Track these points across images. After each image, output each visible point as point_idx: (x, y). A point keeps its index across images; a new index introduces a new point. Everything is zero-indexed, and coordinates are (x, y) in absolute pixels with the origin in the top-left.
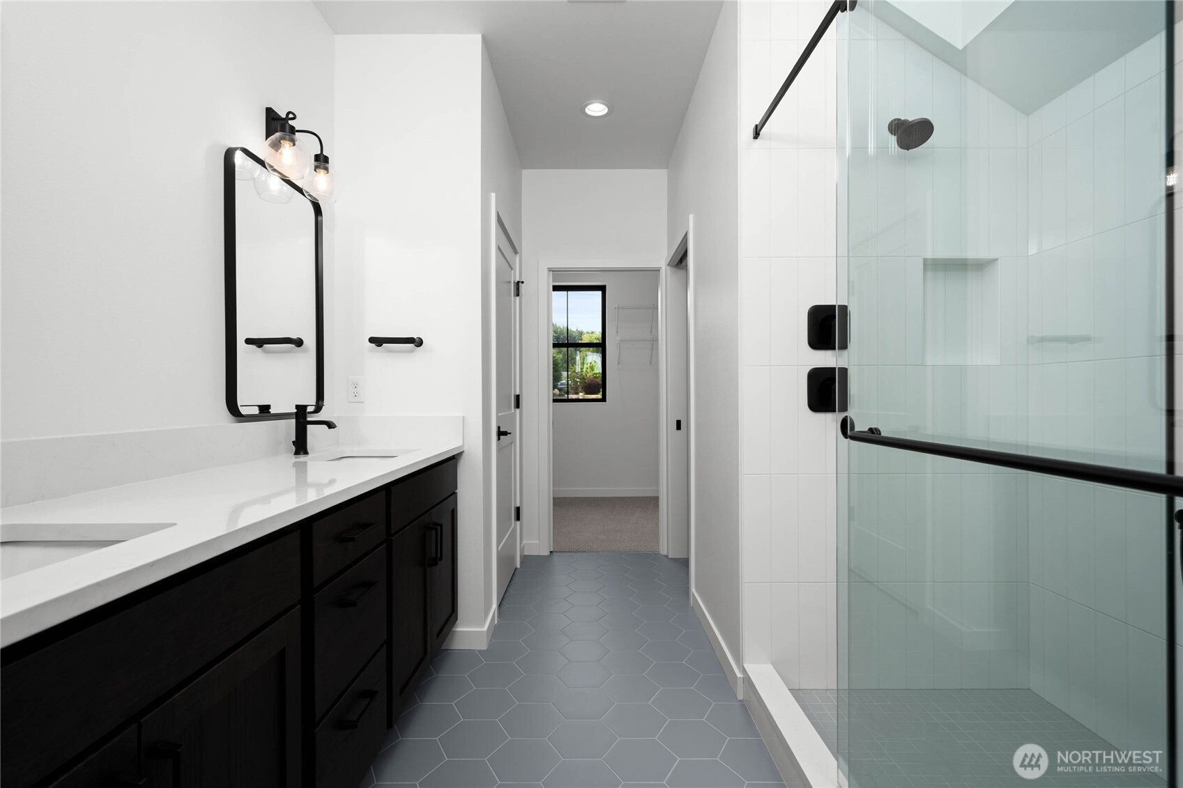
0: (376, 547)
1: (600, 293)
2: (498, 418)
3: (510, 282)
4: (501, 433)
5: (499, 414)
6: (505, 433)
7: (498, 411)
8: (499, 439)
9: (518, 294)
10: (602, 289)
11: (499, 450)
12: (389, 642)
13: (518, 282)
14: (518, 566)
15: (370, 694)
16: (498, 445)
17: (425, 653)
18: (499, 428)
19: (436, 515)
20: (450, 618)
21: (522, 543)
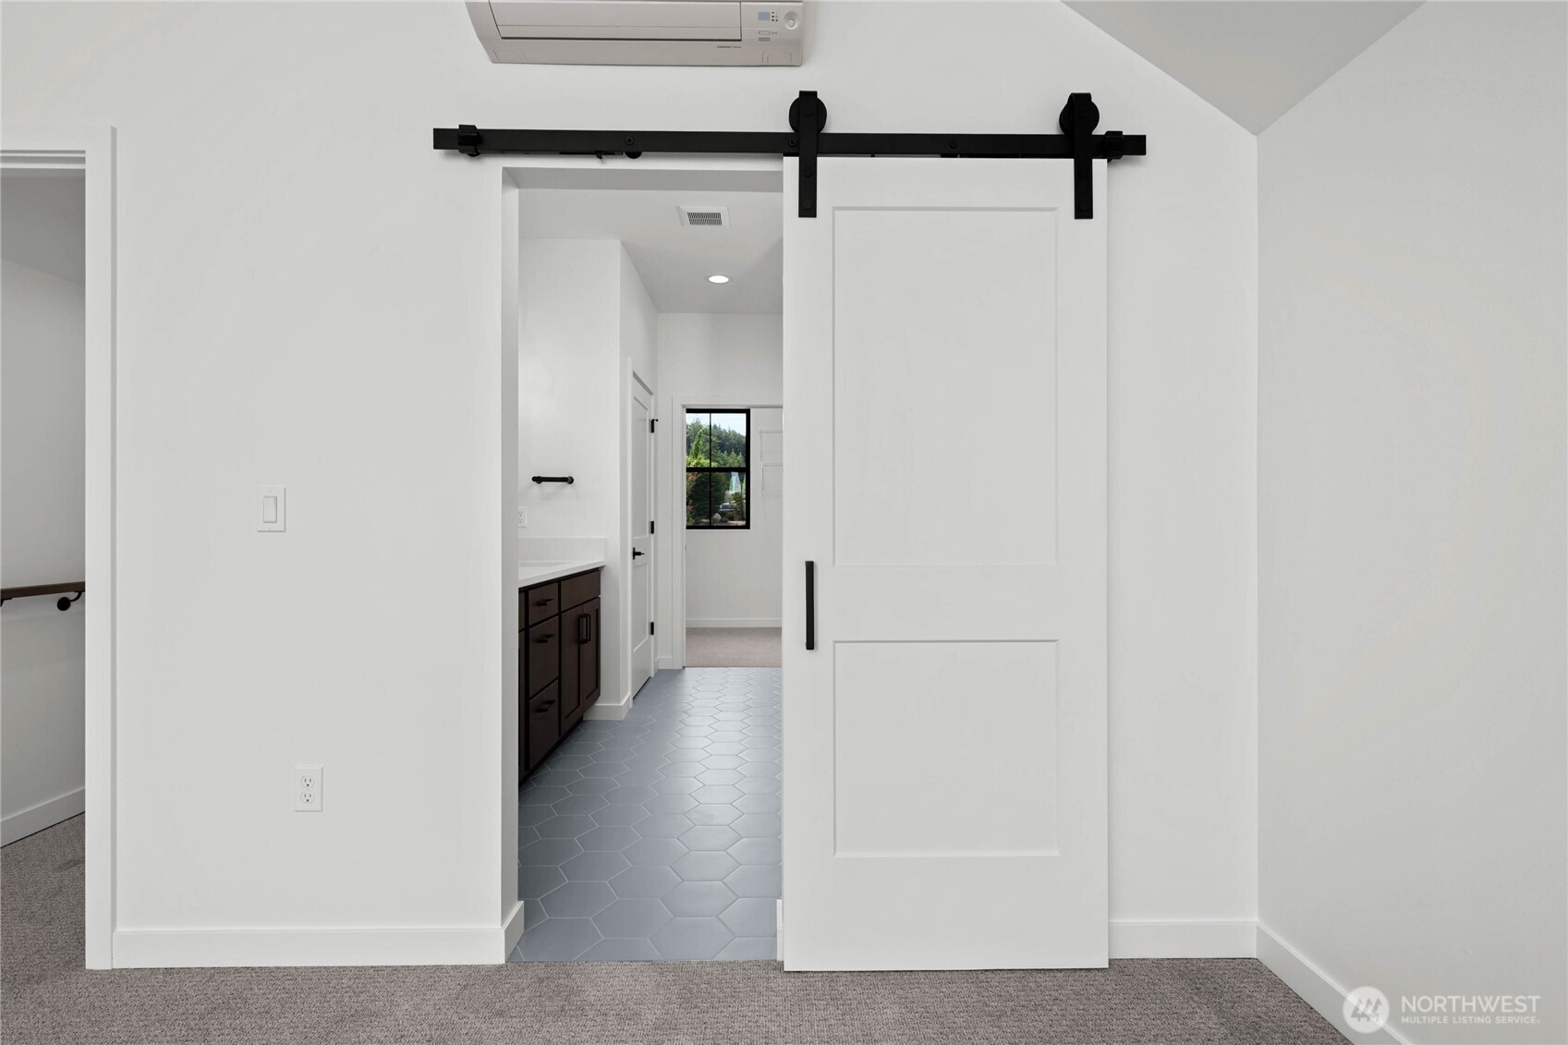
0: (551, 617)
1: (744, 415)
2: (633, 540)
3: (645, 420)
4: (635, 554)
5: (635, 538)
6: (639, 554)
7: (633, 536)
8: (634, 558)
9: (653, 431)
10: (747, 412)
11: (635, 568)
12: (559, 678)
13: (653, 420)
14: (652, 676)
15: (550, 702)
16: (633, 563)
17: (579, 704)
18: (634, 549)
19: (587, 609)
20: (595, 691)
21: (656, 655)
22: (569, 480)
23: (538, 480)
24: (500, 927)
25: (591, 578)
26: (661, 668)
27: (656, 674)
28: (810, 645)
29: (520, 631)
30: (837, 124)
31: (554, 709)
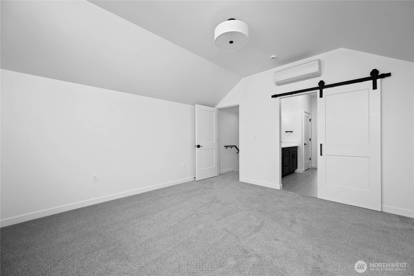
0: (288, 153)
3: (308, 119)
4: (305, 144)
5: (305, 141)
6: (306, 144)
9: (310, 121)
11: (305, 147)
12: (289, 162)
13: (310, 119)
14: (310, 168)
19: (294, 153)
20: (296, 167)
21: (311, 164)
22: (292, 132)
23: (286, 132)
24: (279, 185)
25: (296, 148)
26: (313, 167)
27: (311, 168)
28: (321, 155)
29: (282, 154)
30: (326, 84)
31: (288, 167)
